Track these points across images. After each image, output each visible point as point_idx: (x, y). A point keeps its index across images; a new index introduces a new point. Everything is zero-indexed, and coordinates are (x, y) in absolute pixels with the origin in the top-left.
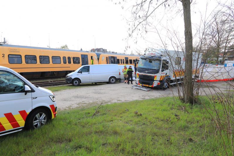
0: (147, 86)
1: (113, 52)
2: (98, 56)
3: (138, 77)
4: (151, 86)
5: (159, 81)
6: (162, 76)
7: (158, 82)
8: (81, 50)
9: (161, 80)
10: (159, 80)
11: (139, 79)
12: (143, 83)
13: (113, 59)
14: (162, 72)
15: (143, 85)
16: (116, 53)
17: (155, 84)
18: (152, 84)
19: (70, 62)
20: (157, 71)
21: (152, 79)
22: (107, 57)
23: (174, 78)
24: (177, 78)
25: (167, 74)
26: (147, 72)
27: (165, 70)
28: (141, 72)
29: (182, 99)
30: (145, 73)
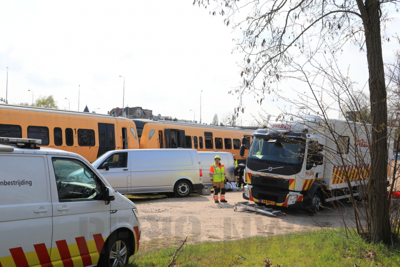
0: (273, 203)
1: (167, 119)
2: (140, 126)
3: (249, 182)
4: (280, 204)
5: (301, 192)
6: (307, 181)
7: (299, 194)
8: (86, 110)
9: (306, 188)
10: (301, 189)
11: (251, 186)
12: (260, 197)
13: (174, 136)
14: (309, 171)
15: (262, 201)
16: (176, 120)
17: (292, 199)
18: (284, 199)
19: (70, 142)
20: (296, 169)
21: (283, 188)
22: (160, 132)
23: (343, 185)
24: (353, 184)
25: (320, 177)
26: (271, 169)
27: (314, 165)
28: (256, 170)
29: (366, 234)
30: (267, 172)
